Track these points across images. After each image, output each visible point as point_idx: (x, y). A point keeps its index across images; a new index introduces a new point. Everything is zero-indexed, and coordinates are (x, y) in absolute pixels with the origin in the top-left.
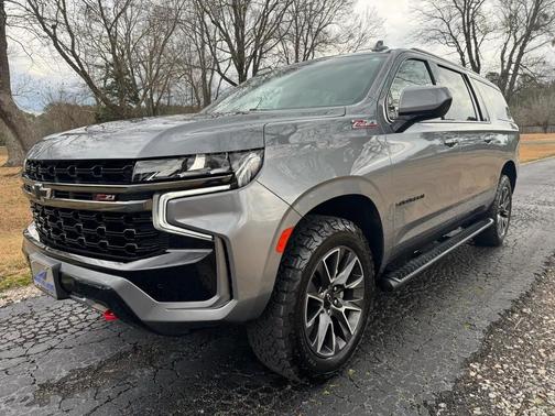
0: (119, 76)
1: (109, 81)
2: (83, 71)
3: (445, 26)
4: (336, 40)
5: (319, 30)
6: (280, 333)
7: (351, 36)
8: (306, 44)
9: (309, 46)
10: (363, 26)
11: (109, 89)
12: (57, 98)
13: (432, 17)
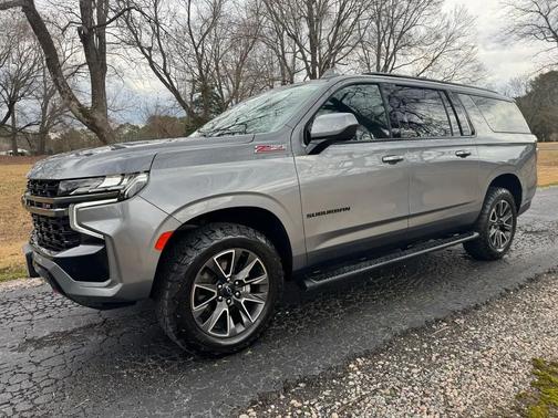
0: (205, 90)
1: (197, 96)
2: (173, 87)
3: (543, 20)
4: (421, 42)
5: (402, 33)
6: (166, 312)
7: (438, 37)
8: (387, 48)
9: (391, 50)
10: (452, 26)
11: (196, 103)
12: (153, 111)
13: (526, 11)
